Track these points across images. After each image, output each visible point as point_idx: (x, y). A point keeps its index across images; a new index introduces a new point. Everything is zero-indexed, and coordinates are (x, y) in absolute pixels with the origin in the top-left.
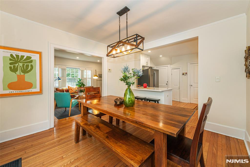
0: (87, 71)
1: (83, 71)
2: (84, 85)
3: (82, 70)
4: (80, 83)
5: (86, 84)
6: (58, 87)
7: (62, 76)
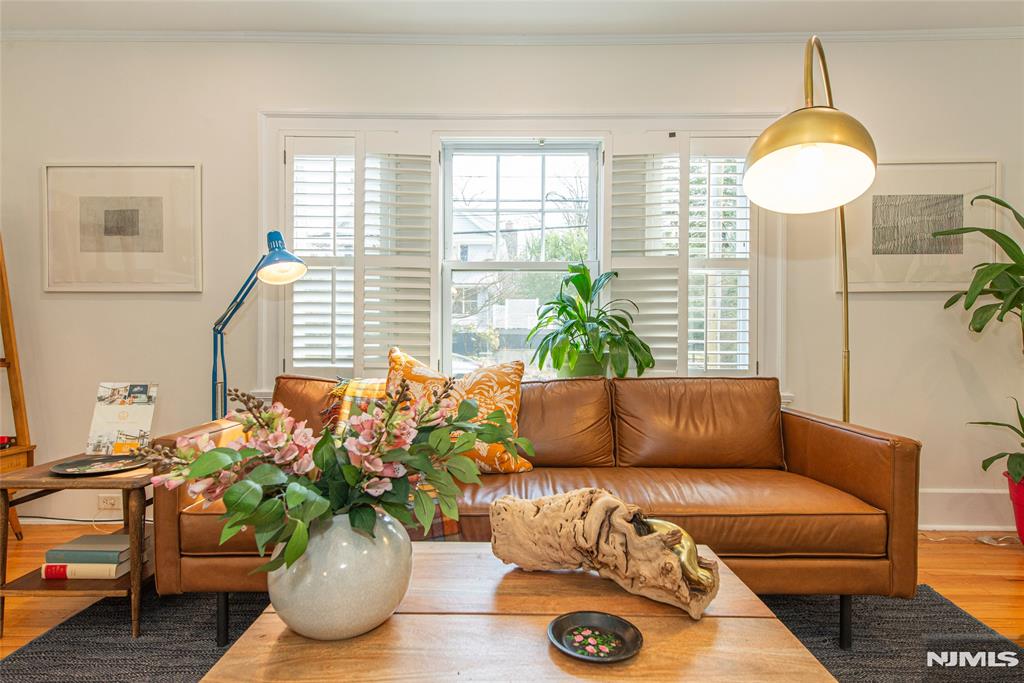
1: (643, 159)
5: (674, 340)
6: (350, 365)
7: (399, 243)
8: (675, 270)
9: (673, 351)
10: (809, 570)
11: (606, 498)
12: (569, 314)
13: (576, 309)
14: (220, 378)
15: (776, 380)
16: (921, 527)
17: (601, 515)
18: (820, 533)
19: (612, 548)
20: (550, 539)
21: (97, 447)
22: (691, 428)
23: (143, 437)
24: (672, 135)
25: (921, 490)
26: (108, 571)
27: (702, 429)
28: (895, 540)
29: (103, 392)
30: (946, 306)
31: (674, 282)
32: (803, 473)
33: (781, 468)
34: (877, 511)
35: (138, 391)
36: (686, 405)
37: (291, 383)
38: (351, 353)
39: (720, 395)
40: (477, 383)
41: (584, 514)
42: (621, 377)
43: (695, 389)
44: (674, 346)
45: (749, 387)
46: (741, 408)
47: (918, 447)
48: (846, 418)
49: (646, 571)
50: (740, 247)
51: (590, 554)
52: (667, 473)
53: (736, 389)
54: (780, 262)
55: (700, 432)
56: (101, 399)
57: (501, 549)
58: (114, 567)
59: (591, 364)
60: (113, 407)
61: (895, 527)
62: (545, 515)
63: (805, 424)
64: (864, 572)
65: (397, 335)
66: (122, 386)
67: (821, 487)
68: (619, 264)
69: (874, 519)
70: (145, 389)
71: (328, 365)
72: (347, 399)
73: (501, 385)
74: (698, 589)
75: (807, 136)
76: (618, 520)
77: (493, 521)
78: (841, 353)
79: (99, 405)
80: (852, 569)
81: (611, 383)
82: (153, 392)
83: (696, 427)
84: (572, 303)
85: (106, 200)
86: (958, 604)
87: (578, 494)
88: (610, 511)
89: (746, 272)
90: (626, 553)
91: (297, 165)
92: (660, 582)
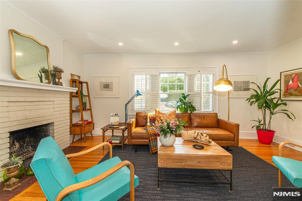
0: (203, 76)
1: (194, 75)
2: (194, 109)
3: (190, 75)
4: (185, 104)
5: (199, 106)
6: (145, 110)
7: (152, 89)
8: (199, 94)
9: (199, 108)
10: (223, 143)
11: (197, 131)
12: (182, 102)
13: (183, 101)
14: (126, 113)
15: (217, 113)
16: (239, 138)
17: (197, 133)
18: (224, 137)
19: (199, 137)
20: (190, 136)
21: (111, 123)
22: (203, 121)
23: (118, 122)
24: (199, 71)
25: (239, 132)
26: (118, 142)
27: (205, 121)
28: (235, 139)
29: (111, 115)
30: (246, 100)
31: (199, 96)
32: (221, 128)
33: (218, 128)
34: (232, 134)
35: (116, 115)
36: (202, 117)
37: (139, 114)
38: (145, 108)
39: (208, 116)
40: (170, 114)
41: (195, 133)
42: (191, 113)
43: (204, 115)
44: (199, 107)
45: (213, 114)
46: (211, 118)
47: (239, 125)
48: (229, 120)
49: (203, 140)
50: (210, 90)
51: (195, 138)
52: (200, 128)
53: (210, 115)
54: (217, 97)
55: (205, 122)
56: (111, 116)
57: (183, 138)
58: (119, 141)
59: (186, 111)
60: (113, 117)
61: (236, 137)
62: (189, 133)
63: (222, 121)
64: (231, 143)
65: (152, 105)
66: (114, 114)
67: (225, 131)
68: (189, 93)
69: (232, 135)
70: (117, 115)
71: (141, 110)
72: (148, 116)
73: (173, 114)
74: (210, 142)
75: (223, 83)
76: (199, 134)
77: (182, 134)
78: (228, 109)
79: (111, 117)
80: (229, 143)
81: (190, 114)
82: (119, 115)
83: (204, 121)
84: (182, 100)
85: (104, 82)
86: (246, 149)
87: (193, 131)
88: (198, 133)
89: (211, 94)
90: (200, 138)
91: (135, 77)
92: (205, 141)
